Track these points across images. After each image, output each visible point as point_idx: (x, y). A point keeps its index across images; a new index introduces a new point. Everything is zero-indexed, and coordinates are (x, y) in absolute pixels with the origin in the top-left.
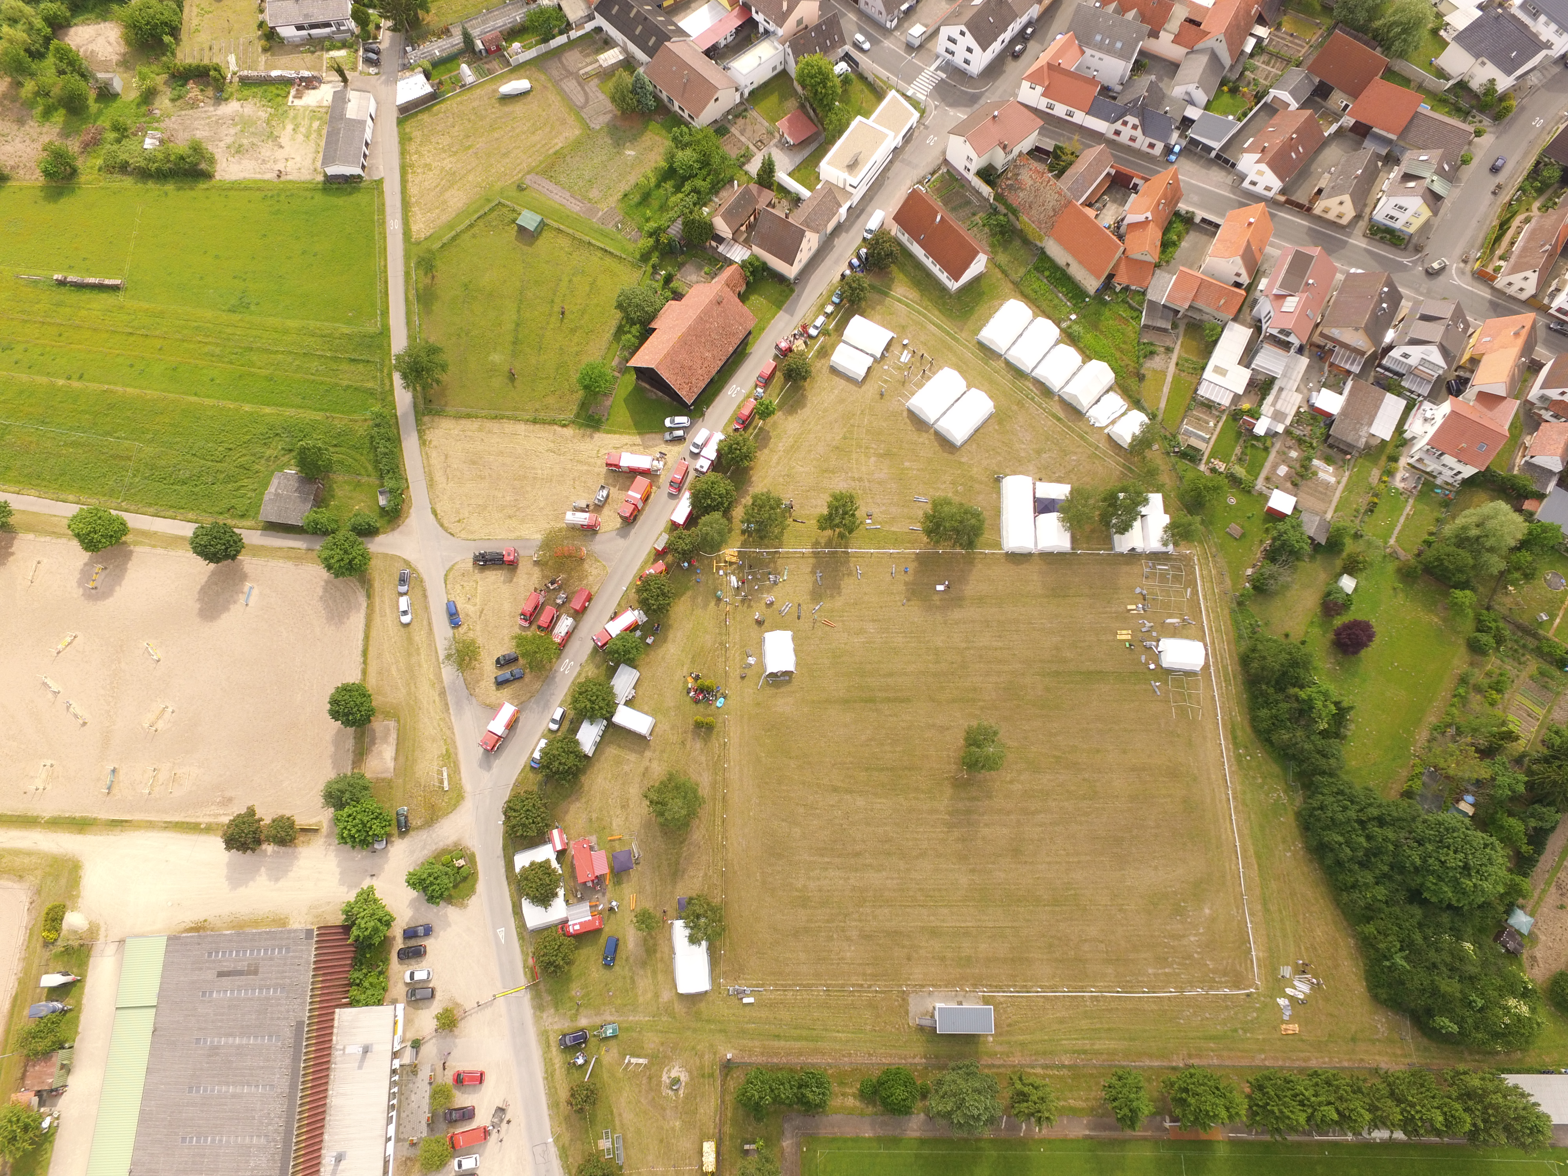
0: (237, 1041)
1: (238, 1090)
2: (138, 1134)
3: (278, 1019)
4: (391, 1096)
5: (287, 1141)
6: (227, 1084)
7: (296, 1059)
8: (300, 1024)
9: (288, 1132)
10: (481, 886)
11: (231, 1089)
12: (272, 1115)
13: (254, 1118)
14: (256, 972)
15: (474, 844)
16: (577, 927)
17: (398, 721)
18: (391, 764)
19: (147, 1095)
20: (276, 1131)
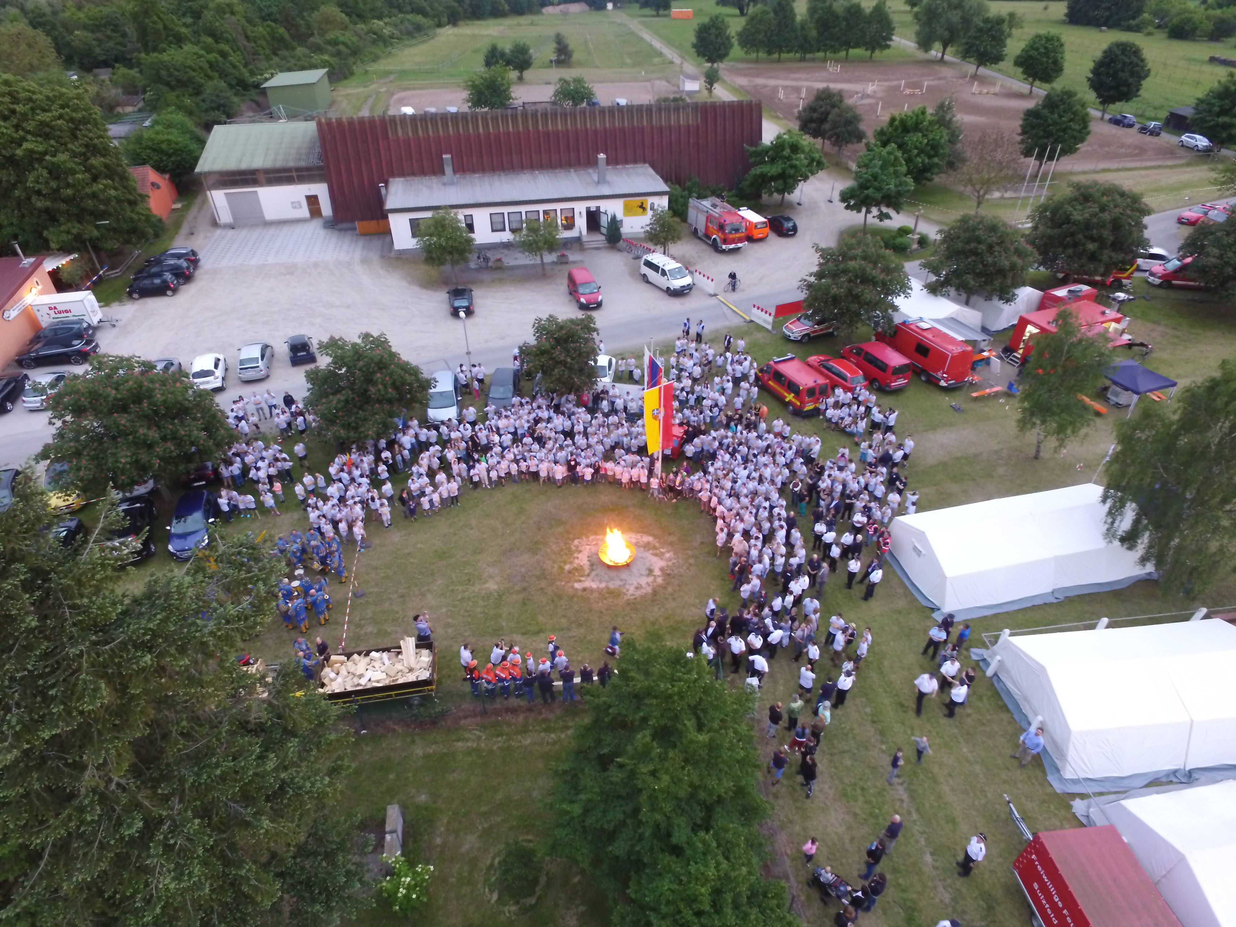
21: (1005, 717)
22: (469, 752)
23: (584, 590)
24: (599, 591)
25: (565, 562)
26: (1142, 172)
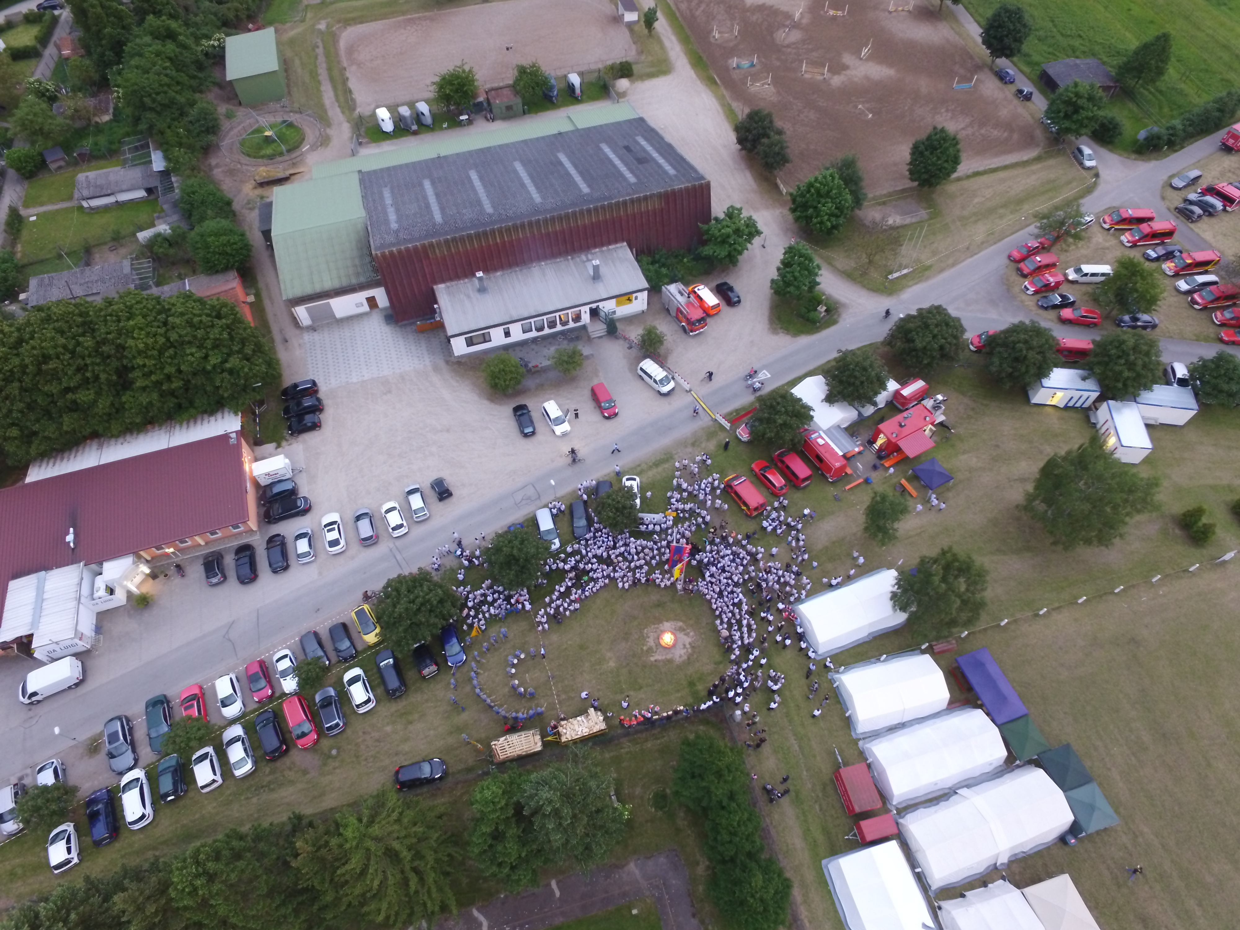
0: (573, 171)
1: (529, 185)
6: (532, 178)
10: (804, 340)
11: (527, 181)
12: (514, 208)
13: (507, 200)
14: (641, 163)
15: (846, 321)
16: (820, 442)
17: (931, 218)
19: (502, 146)
21: (839, 706)
22: (627, 753)
23: (656, 661)
24: (663, 661)
25: (643, 645)
26: (1001, 175)
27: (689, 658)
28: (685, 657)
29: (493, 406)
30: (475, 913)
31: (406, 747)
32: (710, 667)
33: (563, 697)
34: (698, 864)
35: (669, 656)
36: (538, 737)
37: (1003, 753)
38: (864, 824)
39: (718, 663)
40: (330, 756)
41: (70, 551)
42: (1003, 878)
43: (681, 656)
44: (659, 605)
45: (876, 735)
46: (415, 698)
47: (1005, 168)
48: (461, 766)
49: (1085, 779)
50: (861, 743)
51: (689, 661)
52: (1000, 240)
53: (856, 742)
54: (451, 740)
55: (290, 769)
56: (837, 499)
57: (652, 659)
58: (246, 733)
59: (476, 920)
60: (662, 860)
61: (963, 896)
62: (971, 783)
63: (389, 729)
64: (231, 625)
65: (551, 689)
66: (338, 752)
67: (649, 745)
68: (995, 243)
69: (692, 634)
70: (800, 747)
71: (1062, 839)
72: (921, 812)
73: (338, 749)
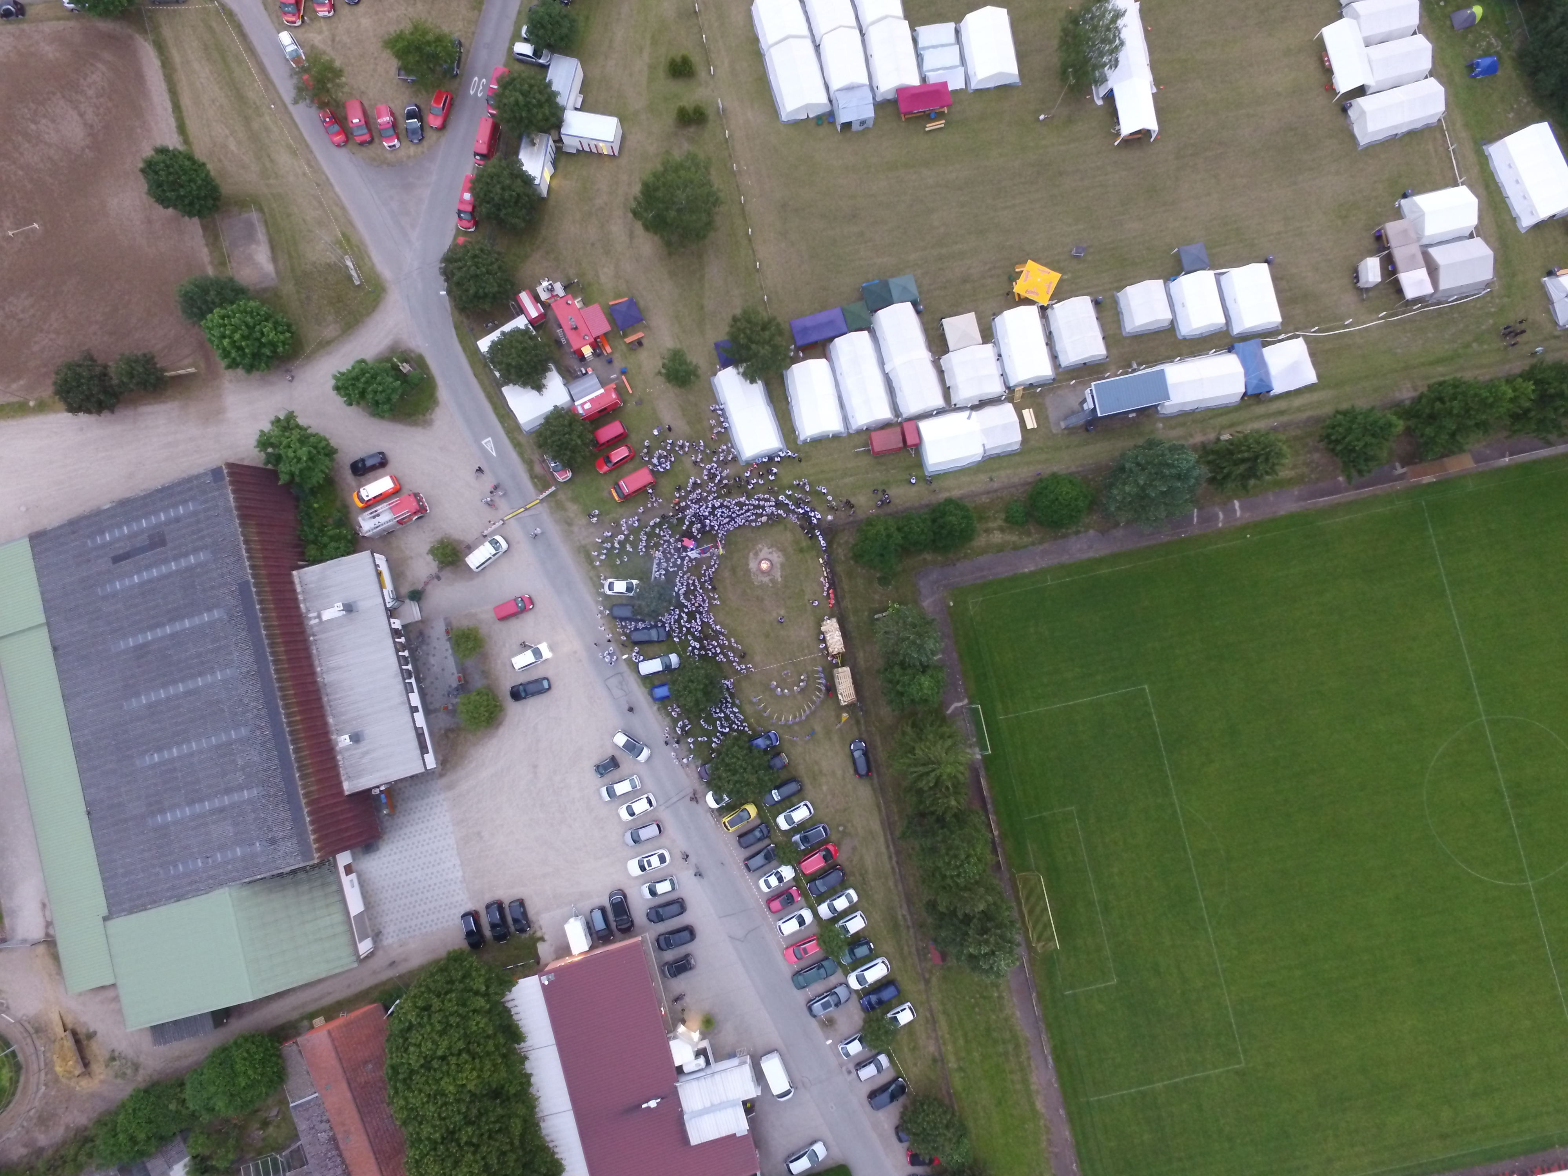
0: (168, 630)
1: (191, 685)
2: (81, 771)
3: (213, 588)
4: (402, 661)
5: (274, 723)
6: (174, 682)
7: (252, 627)
8: (244, 587)
9: (273, 714)
10: (443, 393)
11: (181, 688)
12: (246, 701)
13: (223, 711)
14: (163, 543)
15: (419, 343)
16: (588, 406)
17: (261, 210)
18: (269, 267)
19: (73, 727)
20: (257, 717)
22: (852, 603)
23: (781, 576)
24: (782, 570)
25: (768, 585)
26: (186, 101)
27: (781, 551)
28: (780, 554)
29: (506, 723)
30: (949, 712)
31: (839, 773)
32: (789, 534)
33: (806, 651)
34: (925, 559)
35: (779, 566)
36: (840, 670)
37: (866, 332)
38: (909, 443)
39: (786, 528)
40: (844, 832)
41: (664, 1100)
42: (939, 359)
43: (779, 557)
44: (733, 570)
45: (845, 419)
46: (802, 771)
47: (173, 92)
48: (855, 729)
49: (885, 285)
50: (851, 431)
51: (783, 550)
52: (307, 146)
53: (849, 434)
54: (836, 738)
55: (851, 861)
56: (640, 402)
57: (780, 579)
58: (824, 902)
59: (953, 712)
60: (921, 583)
61: (949, 388)
62: (882, 363)
63: (825, 788)
64: (732, 938)
65: (800, 661)
66: (841, 825)
67: (846, 587)
68: (311, 152)
69: (760, 546)
70: (851, 476)
71: (918, 312)
72: (899, 400)
73: (839, 825)
